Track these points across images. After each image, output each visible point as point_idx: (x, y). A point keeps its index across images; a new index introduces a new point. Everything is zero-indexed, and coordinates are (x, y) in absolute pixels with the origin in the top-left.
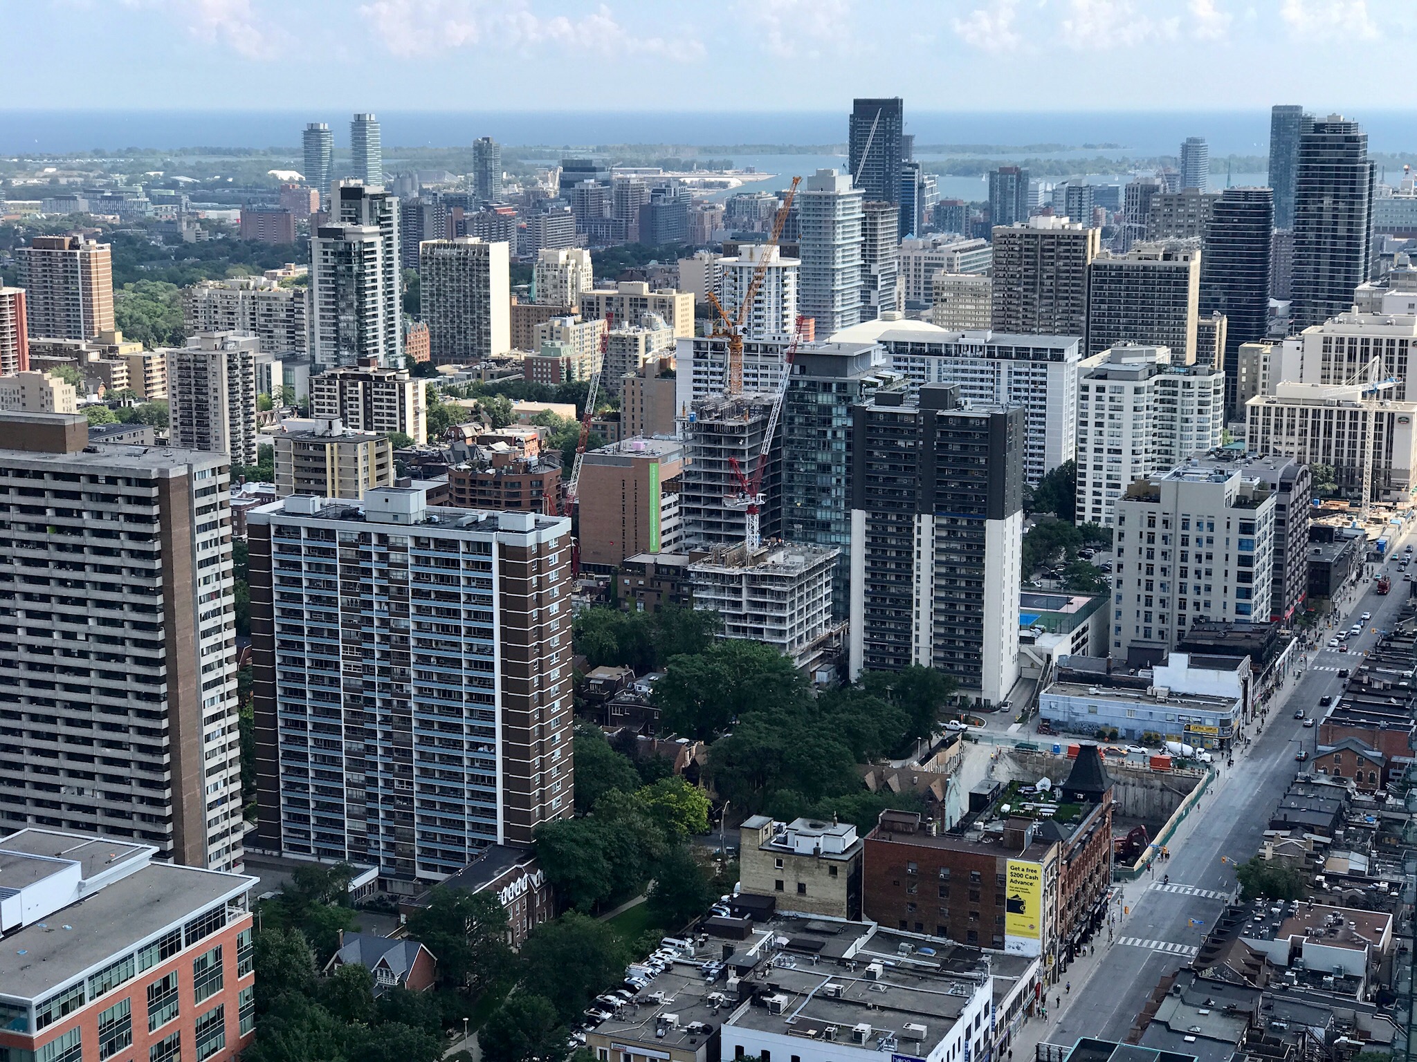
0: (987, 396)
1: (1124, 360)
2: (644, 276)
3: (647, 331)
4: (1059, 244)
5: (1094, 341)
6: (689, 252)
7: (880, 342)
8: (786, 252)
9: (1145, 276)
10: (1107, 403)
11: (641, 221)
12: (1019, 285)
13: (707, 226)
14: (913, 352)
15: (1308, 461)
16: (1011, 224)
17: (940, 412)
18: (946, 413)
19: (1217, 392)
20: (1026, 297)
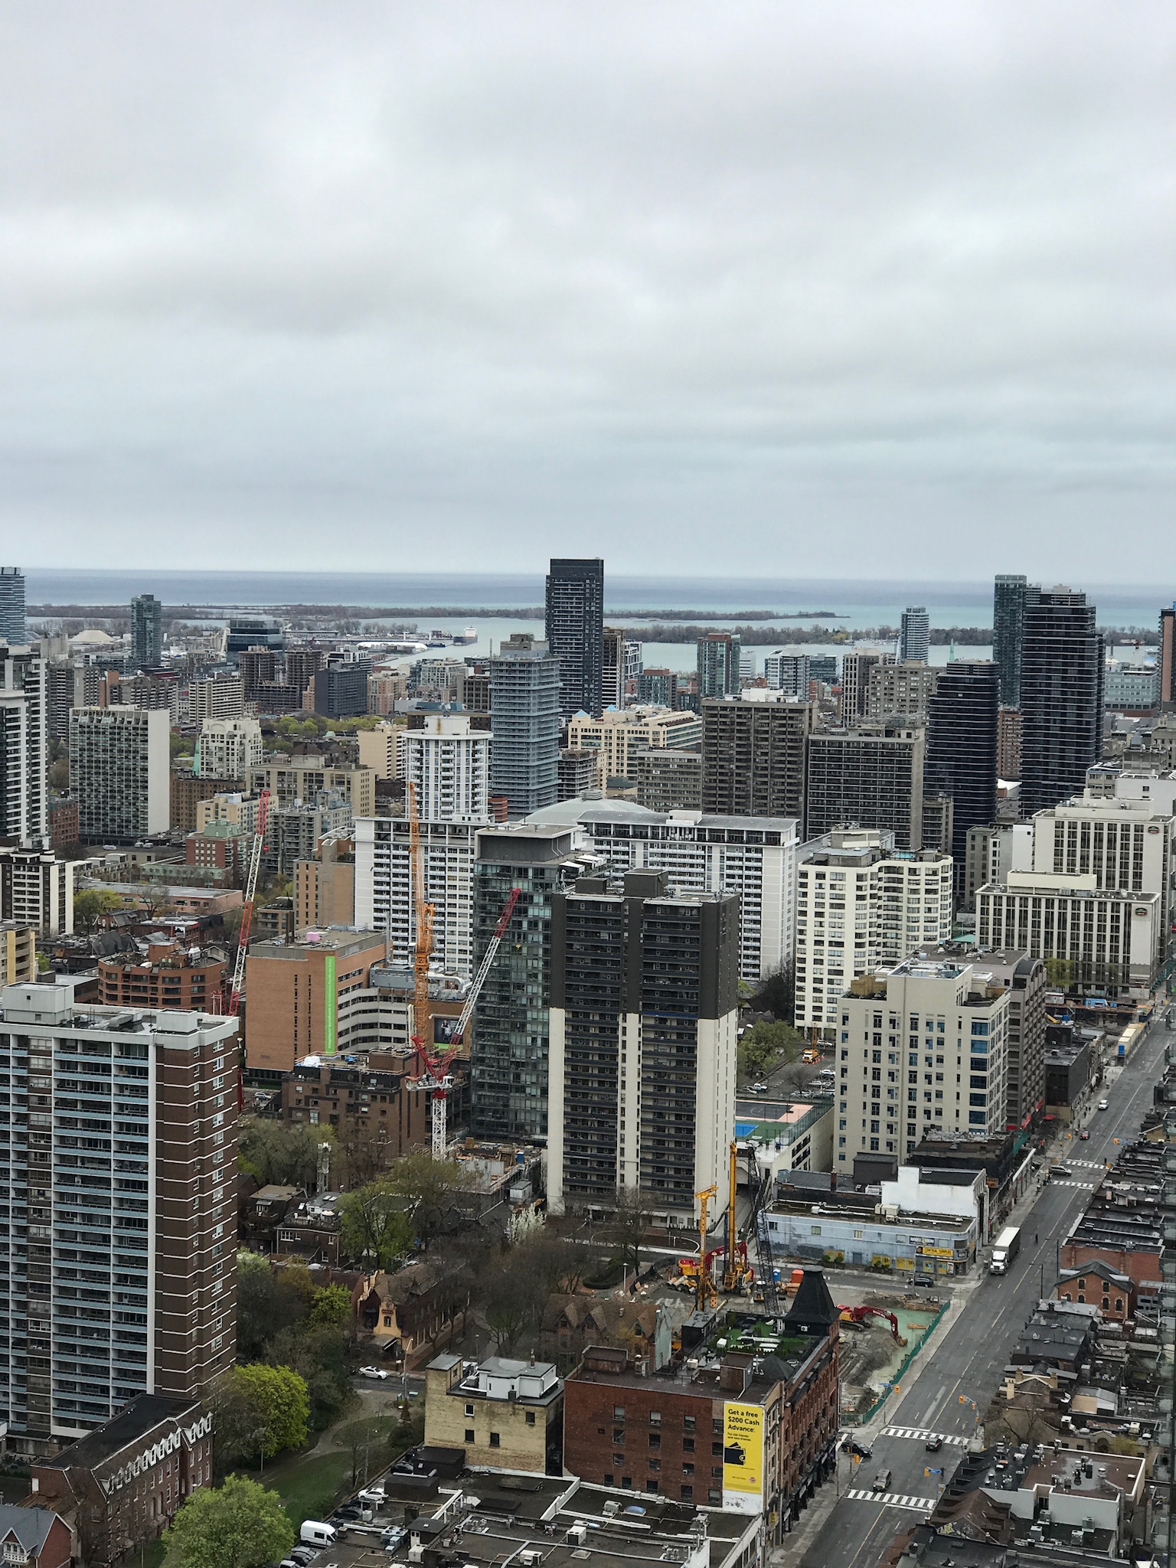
0: (697, 883)
1: (845, 845)
2: (319, 749)
3: (323, 810)
4: (775, 718)
5: (812, 824)
7: (580, 823)
8: (476, 724)
9: (868, 754)
10: (827, 891)
11: (316, 688)
12: (731, 762)
13: (389, 694)
14: (618, 834)
16: (721, 696)
17: (647, 901)
18: (654, 902)
19: (944, 880)
20: (738, 775)
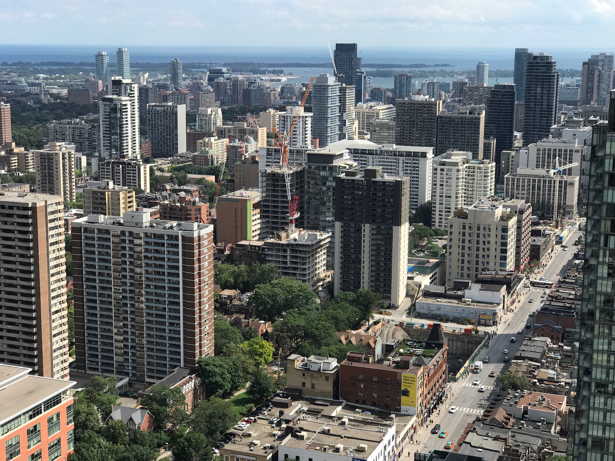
0: (393, 173)
1: (452, 157)
2: (244, 120)
3: (246, 144)
4: (425, 107)
5: (439, 149)
6: (265, 109)
7: (347, 149)
8: (307, 110)
9: (462, 121)
10: (445, 176)
11: (243, 96)
12: (407, 125)
13: (272, 98)
14: (362, 153)
15: (530, 201)
16: (403, 98)
17: (373, 179)
18: (376, 180)
19: (492, 171)
20: (410, 130)
